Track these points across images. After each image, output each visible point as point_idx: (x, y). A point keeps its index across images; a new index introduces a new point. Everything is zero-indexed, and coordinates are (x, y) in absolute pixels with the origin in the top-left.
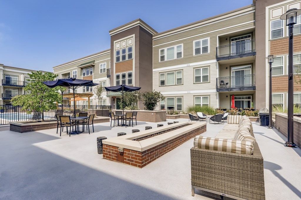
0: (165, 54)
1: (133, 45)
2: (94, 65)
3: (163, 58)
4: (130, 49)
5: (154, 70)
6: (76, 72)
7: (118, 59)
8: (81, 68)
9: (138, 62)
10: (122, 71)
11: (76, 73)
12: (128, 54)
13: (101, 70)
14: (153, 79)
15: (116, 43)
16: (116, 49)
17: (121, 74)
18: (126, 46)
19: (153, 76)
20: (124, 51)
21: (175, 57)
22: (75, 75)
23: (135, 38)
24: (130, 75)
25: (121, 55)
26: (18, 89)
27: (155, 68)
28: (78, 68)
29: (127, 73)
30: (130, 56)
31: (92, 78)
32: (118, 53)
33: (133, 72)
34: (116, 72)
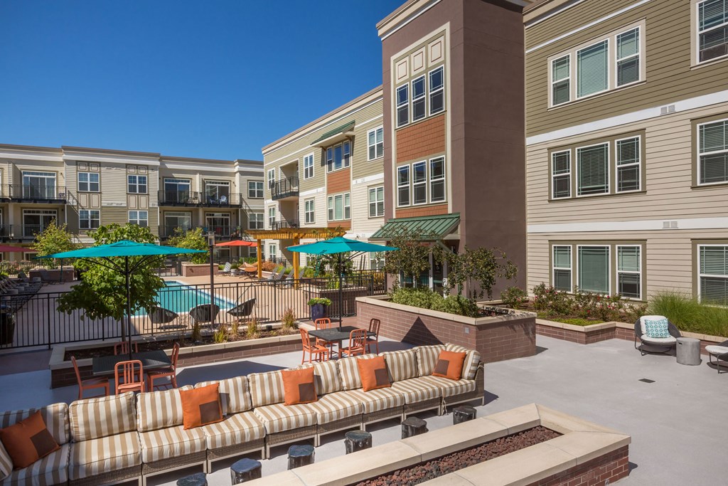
0: (572, 75)
1: (444, 62)
2: (354, 136)
3: (562, 89)
4: (437, 79)
5: (529, 141)
6: (311, 157)
7: (403, 116)
8: (322, 147)
9: (462, 120)
10: (414, 157)
11: (311, 163)
12: (430, 94)
13: (372, 149)
14: (527, 175)
15: (396, 61)
16: (398, 82)
17: (411, 165)
18: (424, 68)
19: (527, 162)
20: (419, 87)
21: (612, 83)
22: (309, 167)
23: (452, 34)
24: (438, 168)
25: (411, 101)
26: (191, 212)
27: (532, 134)
28: (315, 146)
29: (428, 161)
30: (437, 102)
31: (349, 174)
32: (403, 95)
33: (447, 157)
34: (399, 160)
